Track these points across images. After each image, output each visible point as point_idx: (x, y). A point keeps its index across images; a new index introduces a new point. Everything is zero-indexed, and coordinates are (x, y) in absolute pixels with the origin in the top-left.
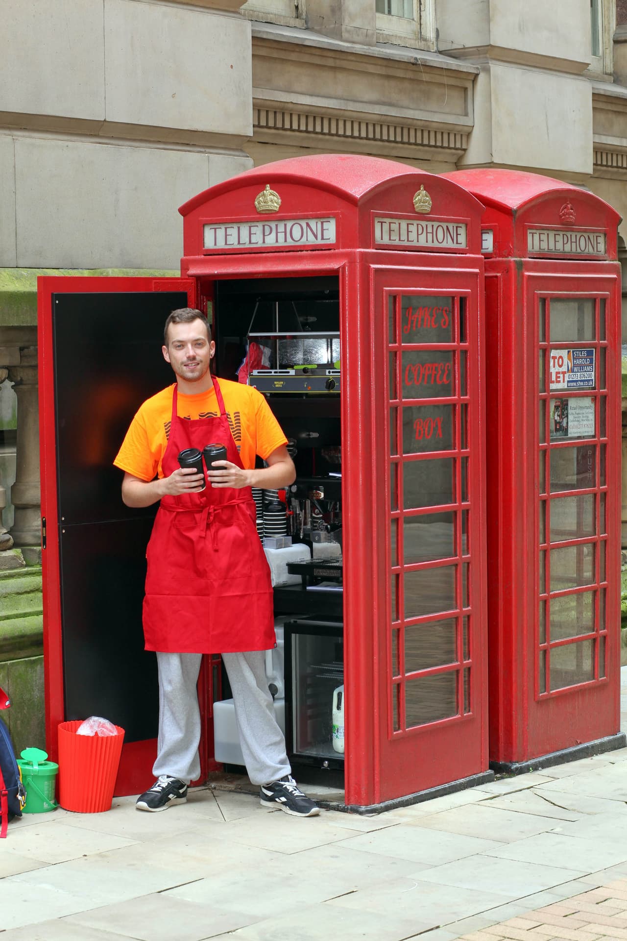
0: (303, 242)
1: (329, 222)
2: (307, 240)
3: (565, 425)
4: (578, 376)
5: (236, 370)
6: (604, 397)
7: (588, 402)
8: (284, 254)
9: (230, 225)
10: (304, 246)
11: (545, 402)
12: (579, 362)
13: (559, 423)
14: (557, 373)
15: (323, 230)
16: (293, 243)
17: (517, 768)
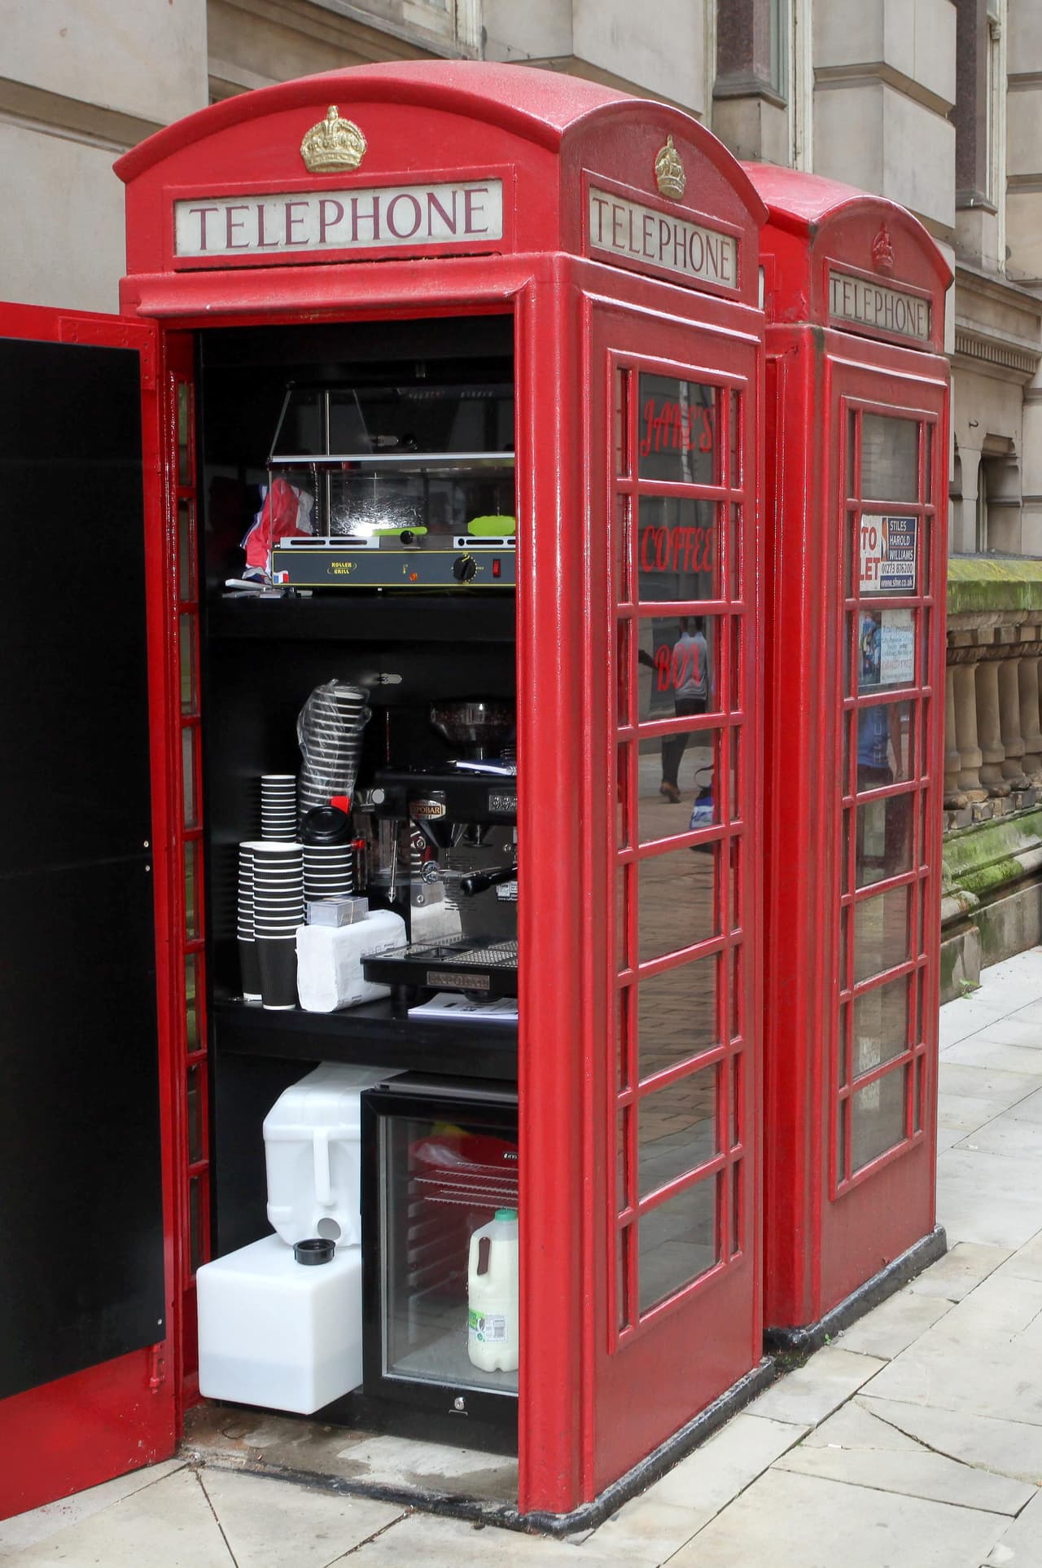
0: (421, 237)
1: (486, 190)
2: (430, 234)
4: (894, 568)
5: (241, 538)
6: (926, 610)
7: (905, 618)
8: (375, 265)
9: (239, 202)
10: (423, 247)
11: (851, 615)
12: (896, 541)
14: (869, 560)
15: (469, 210)
16: (394, 242)
17: (804, 1340)
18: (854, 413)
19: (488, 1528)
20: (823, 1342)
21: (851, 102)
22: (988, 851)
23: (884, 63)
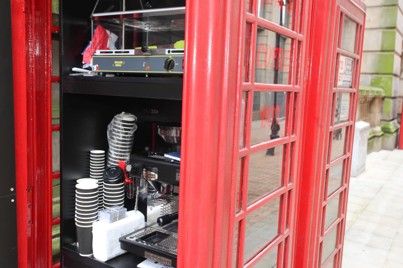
6: (354, 94)
7: (348, 97)
11: (334, 94)
12: (348, 67)
13: (338, 110)
14: (340, 74)
18: (342, 13)
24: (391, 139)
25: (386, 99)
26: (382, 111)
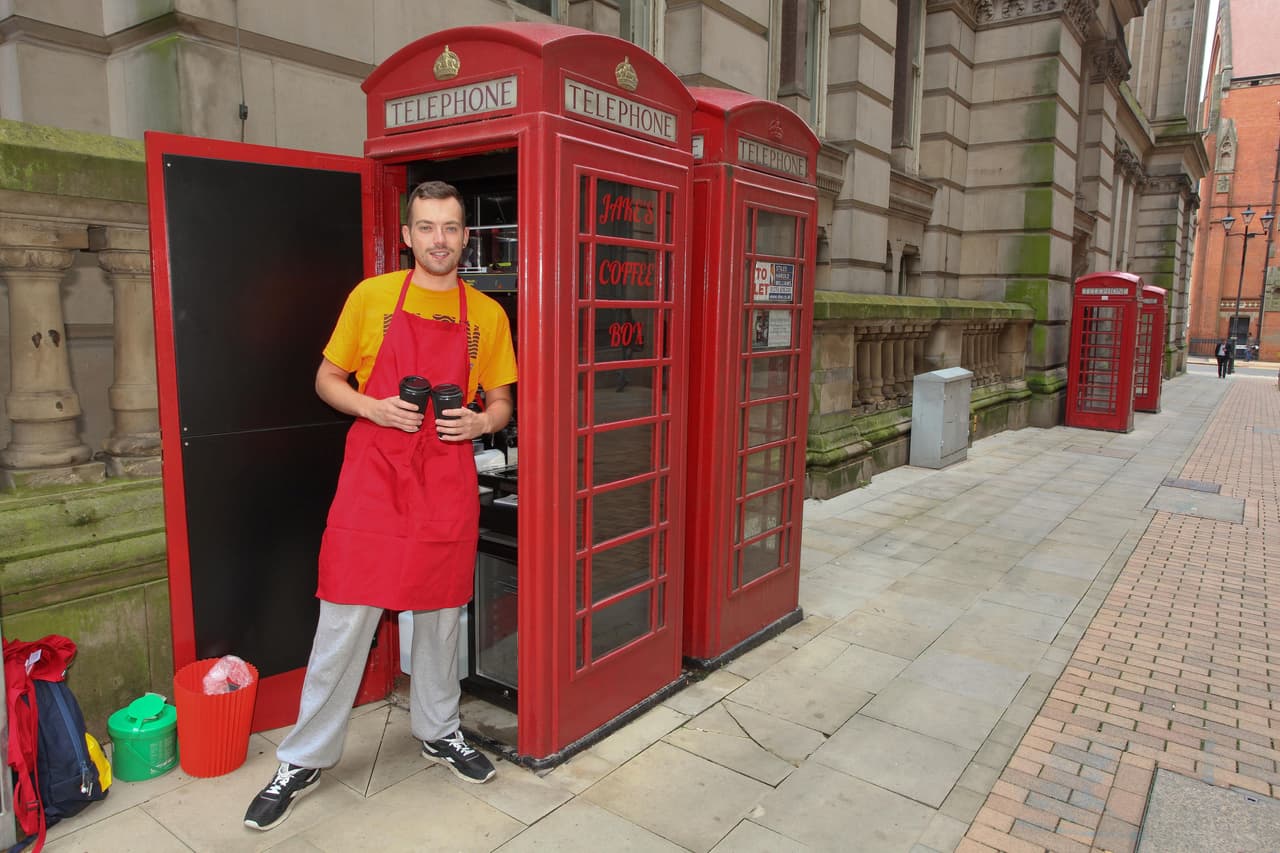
0: (482, 109)
1: (510, 81)
2: (486, 107)
3: (765, 335)
4: (778, 290)
6: (800, 311)
7: (785, 315)
8: (463, 125)
9: (410, 99)
10: (483, 114)
11: (747, 311)
12: (780, 276)
13: (761, 333)
14: (761, 285)
15: (503, 92)
16: (472, 112)
17: (709, 665)
18: (751, 210)
19: (504, 761)
20: (719, 666)
21: (842, 99)
22: (882, 423)
23: (858, 82)
24: (1047, 406)
25: (1036, 326)
26: (1028, 350)
